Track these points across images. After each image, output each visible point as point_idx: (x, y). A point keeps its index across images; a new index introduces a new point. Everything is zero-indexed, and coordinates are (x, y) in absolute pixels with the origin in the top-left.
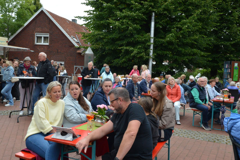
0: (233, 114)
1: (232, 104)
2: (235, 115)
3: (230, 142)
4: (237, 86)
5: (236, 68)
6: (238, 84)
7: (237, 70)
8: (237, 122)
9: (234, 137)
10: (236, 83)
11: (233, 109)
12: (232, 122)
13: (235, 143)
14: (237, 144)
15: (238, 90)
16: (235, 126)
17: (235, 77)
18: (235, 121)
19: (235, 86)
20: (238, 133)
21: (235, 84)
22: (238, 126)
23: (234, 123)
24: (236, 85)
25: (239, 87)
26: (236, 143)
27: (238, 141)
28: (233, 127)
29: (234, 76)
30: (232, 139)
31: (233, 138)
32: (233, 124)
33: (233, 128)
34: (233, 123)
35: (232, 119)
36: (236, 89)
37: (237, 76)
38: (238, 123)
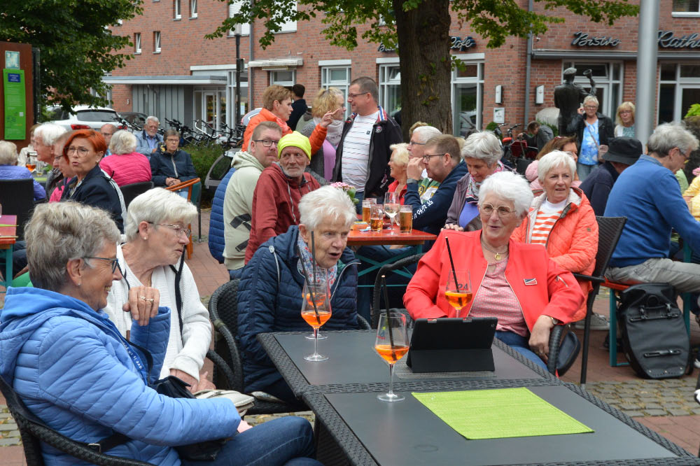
0: (15, 292)
1: (11, 248)
2: (26, 295)
3: (8, 431)
4: (24, 166)
5: (14, 78)
6: (28, 155)
7: (17, 85)
8: (41, 326)
9: (26, 401)
10: (19, 151)
11: (15, 275)
12: (16, 331)
13: (31, 425)
14: (42, 430)
15: (32, 181)
16: (32, 344)
17: (14, 120)
18: (31, 322)
19: (17, 164)
20: (46, 375)
21: (14, 155)
22: (45, 341)
23: (28, 334)
24: (19, 160)
25: (33, 167)
26: (37, 428)
27: (46, 413)
28: (21, 351)
29: (6, 114)
30: (21, 412)
31: (24, 406)
32: (20, 338)
33: (26, 357)
34: (21, 334)
35: (12, 318)
36: (21, 178)
37: (22, 114)
38: (43, 330)
